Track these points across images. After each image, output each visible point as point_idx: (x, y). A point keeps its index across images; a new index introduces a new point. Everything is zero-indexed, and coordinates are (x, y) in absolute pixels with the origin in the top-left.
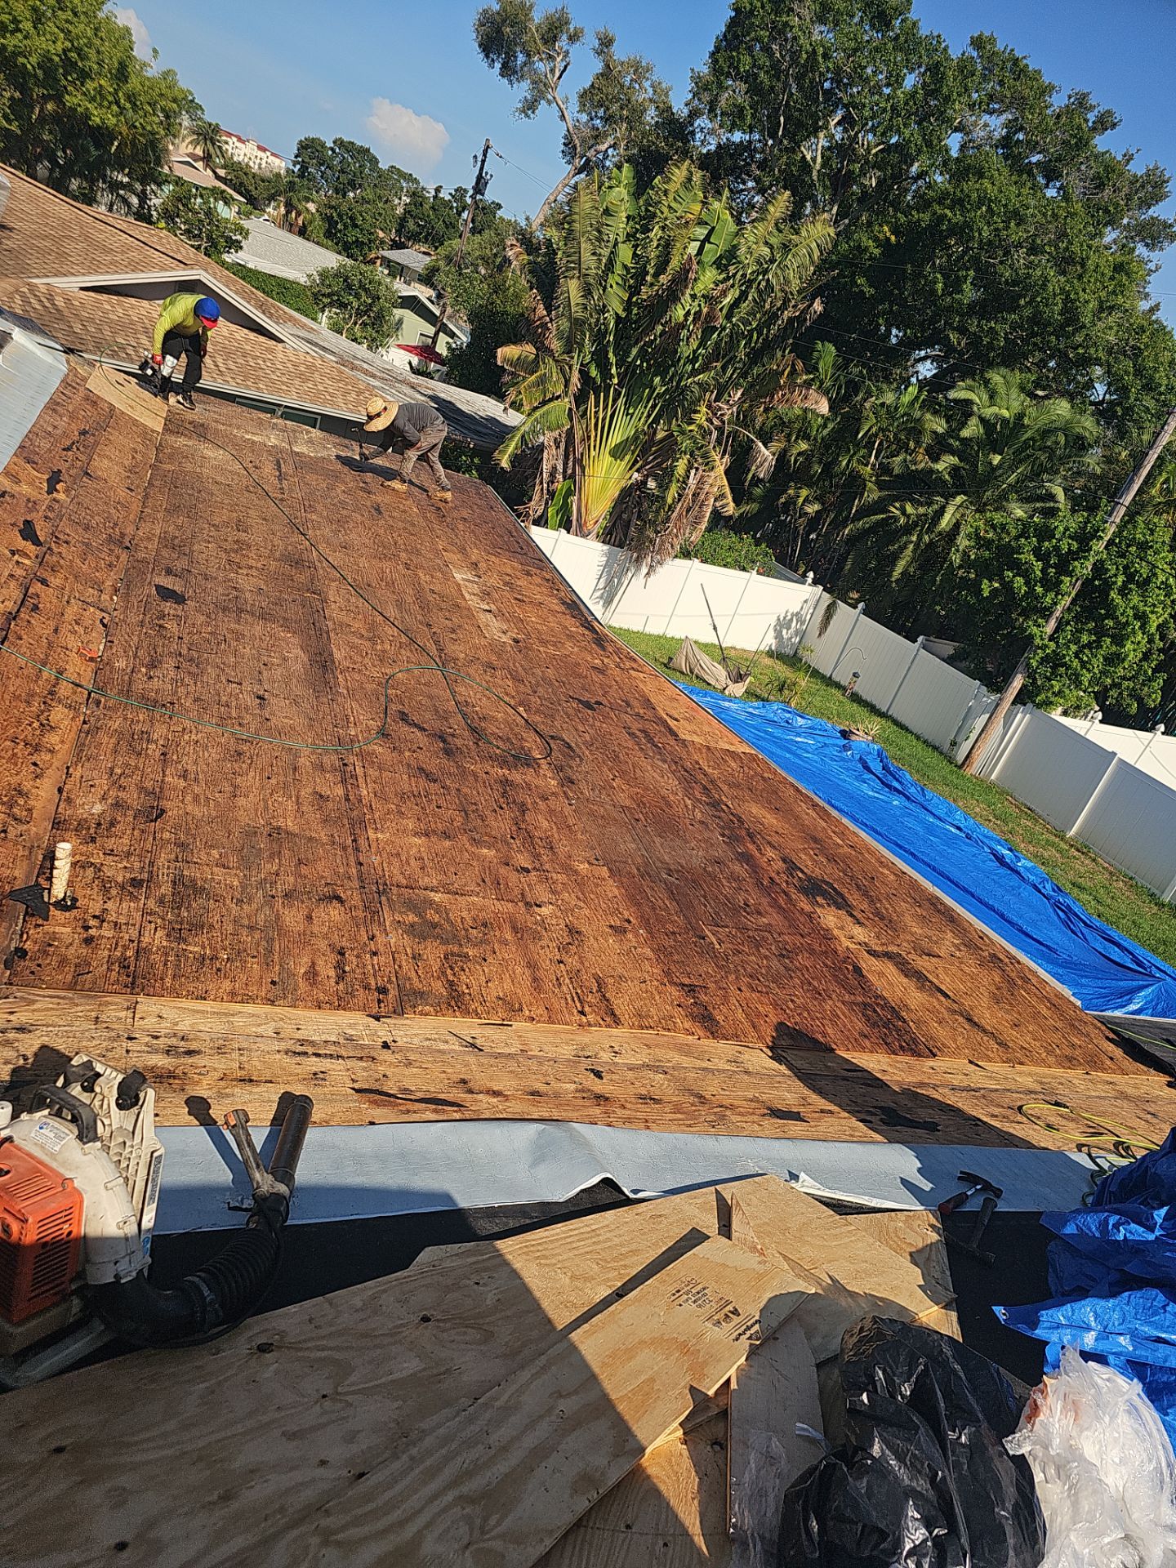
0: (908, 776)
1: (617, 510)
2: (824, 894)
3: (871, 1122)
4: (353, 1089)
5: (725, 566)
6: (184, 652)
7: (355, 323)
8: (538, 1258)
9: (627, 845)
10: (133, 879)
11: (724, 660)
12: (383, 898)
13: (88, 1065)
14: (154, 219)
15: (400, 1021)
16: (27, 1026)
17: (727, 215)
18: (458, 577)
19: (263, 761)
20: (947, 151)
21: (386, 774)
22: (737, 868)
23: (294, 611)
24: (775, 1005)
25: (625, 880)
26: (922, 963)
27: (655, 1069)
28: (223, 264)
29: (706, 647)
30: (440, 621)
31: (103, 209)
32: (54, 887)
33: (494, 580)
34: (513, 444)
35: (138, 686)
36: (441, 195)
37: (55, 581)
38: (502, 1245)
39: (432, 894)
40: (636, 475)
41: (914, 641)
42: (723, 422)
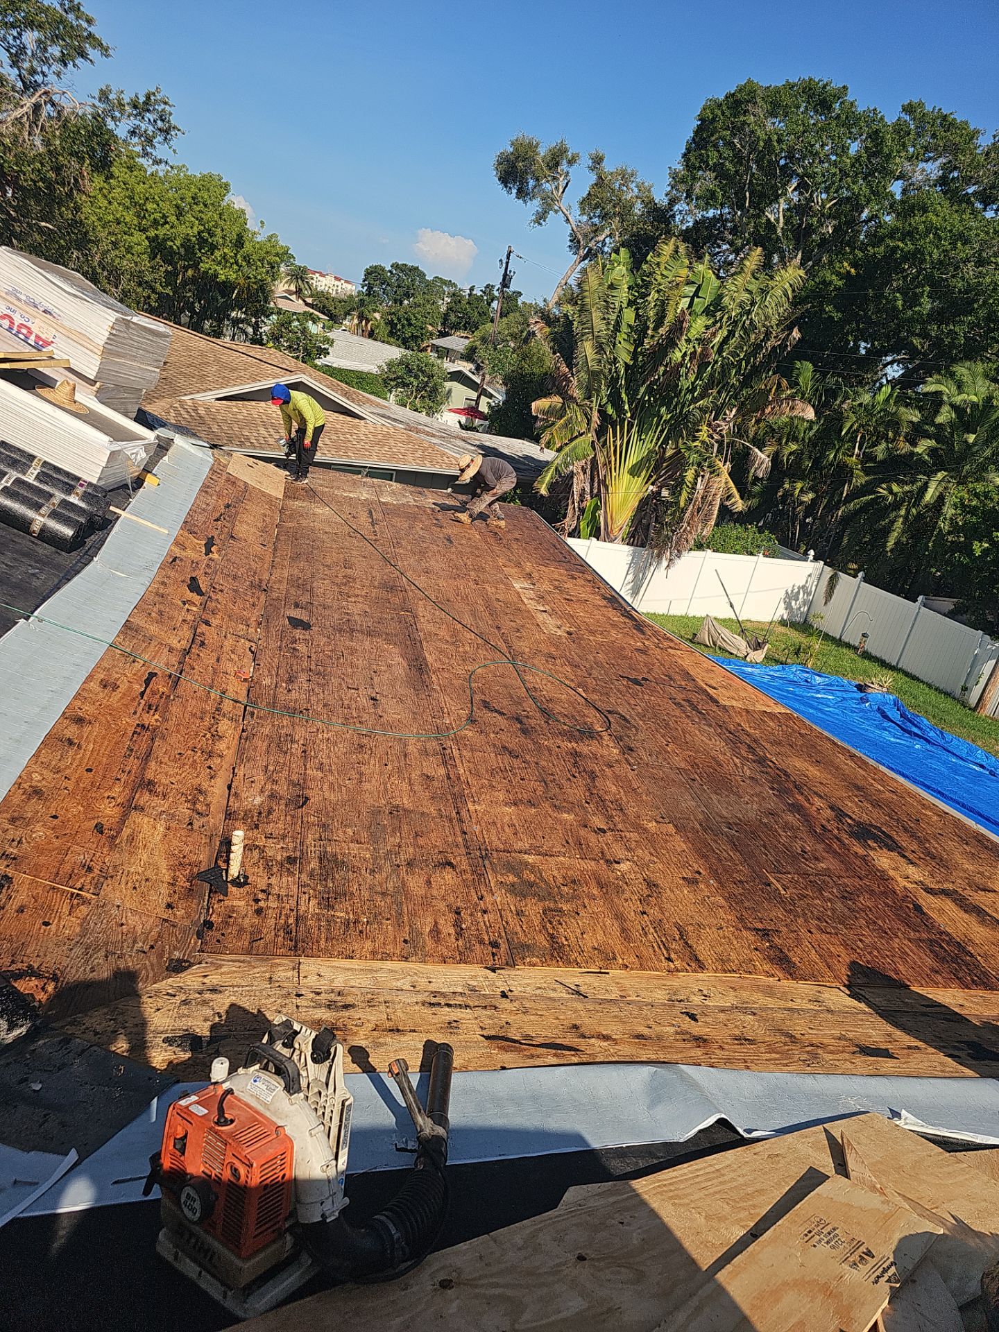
0: (926, 722)
1: (638, 517)
2: (875, 838)
3: (959, 1057)
4: (483, 1036)
5: (734, 553)
6: (313, 667)
7: (416, 398)
8: (671, 1198)
9: (688, 803)
10: (289, 857)
11: (743, 632)
12: (487, 862)
13: (287, 1024)
14: (265, 342)
15: (513, 972)
16: (218, 988)
17: (710, 274)
18: (517, 586)
19: (379, 752)
20: (892, 196)
21: (477, 754)
22: (790, 818)
23: (393, 627)
24: (846, 945)
25: (690, 835)
26: (979, 898)
27: (746, 1010)
28: (315, 367)
29: (725, 622)
30: (507, 624)
31: (228, 339)
32: (231, 867)
33: (546, 586)
34: (549, 475)
35: (281, 698)
36: (474, 293)
37: (215, 622)
38: (639, 1185)
39: (526, 856)
40: (651, 487)
41: (915, 601)
42: (722, 436)
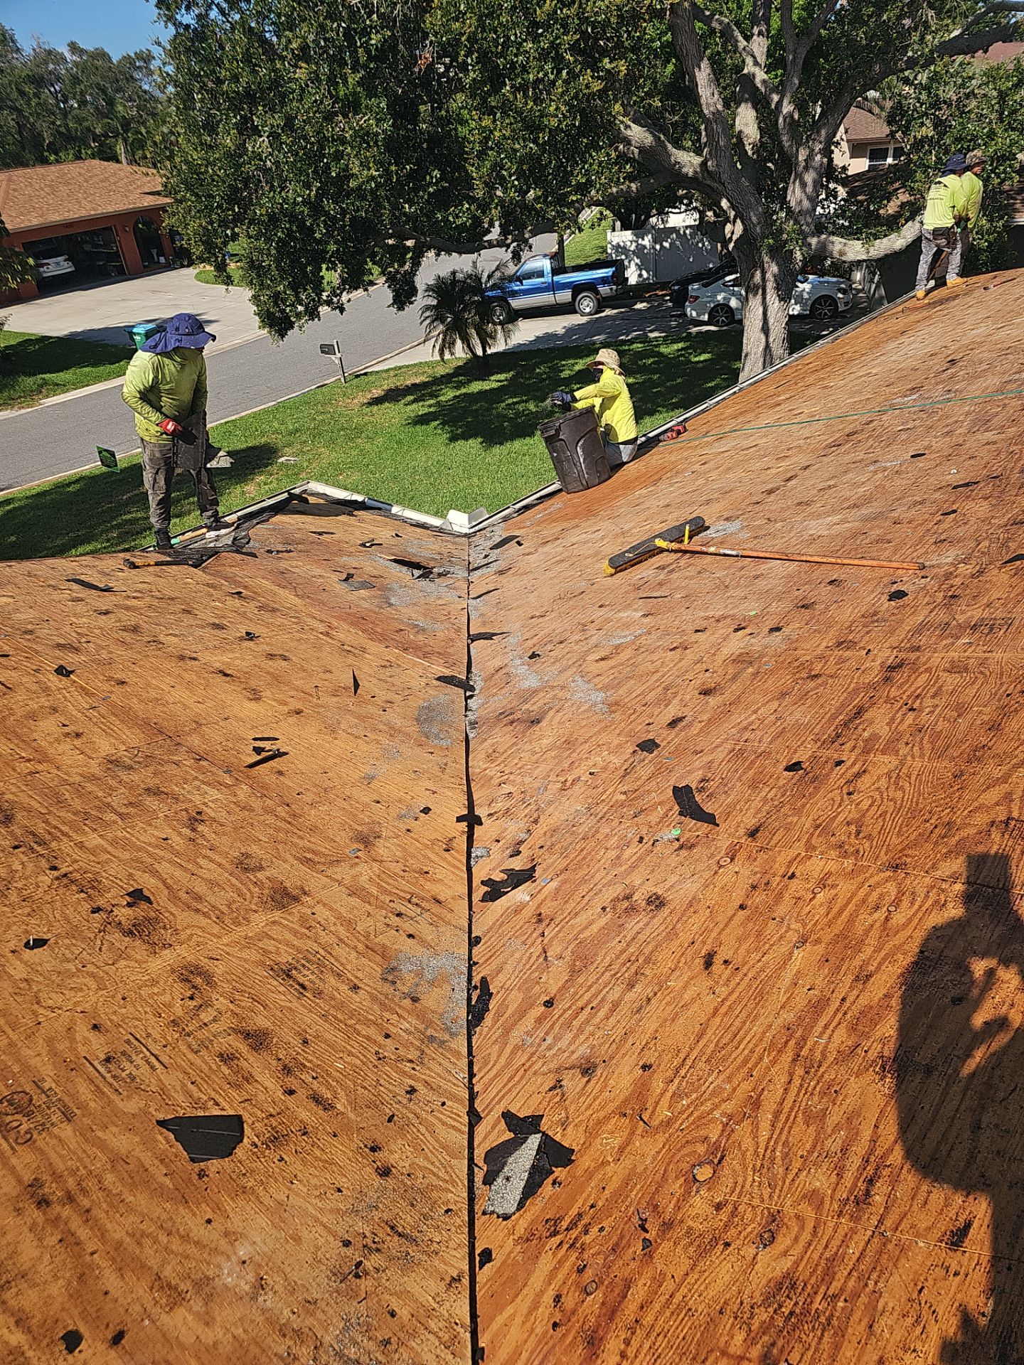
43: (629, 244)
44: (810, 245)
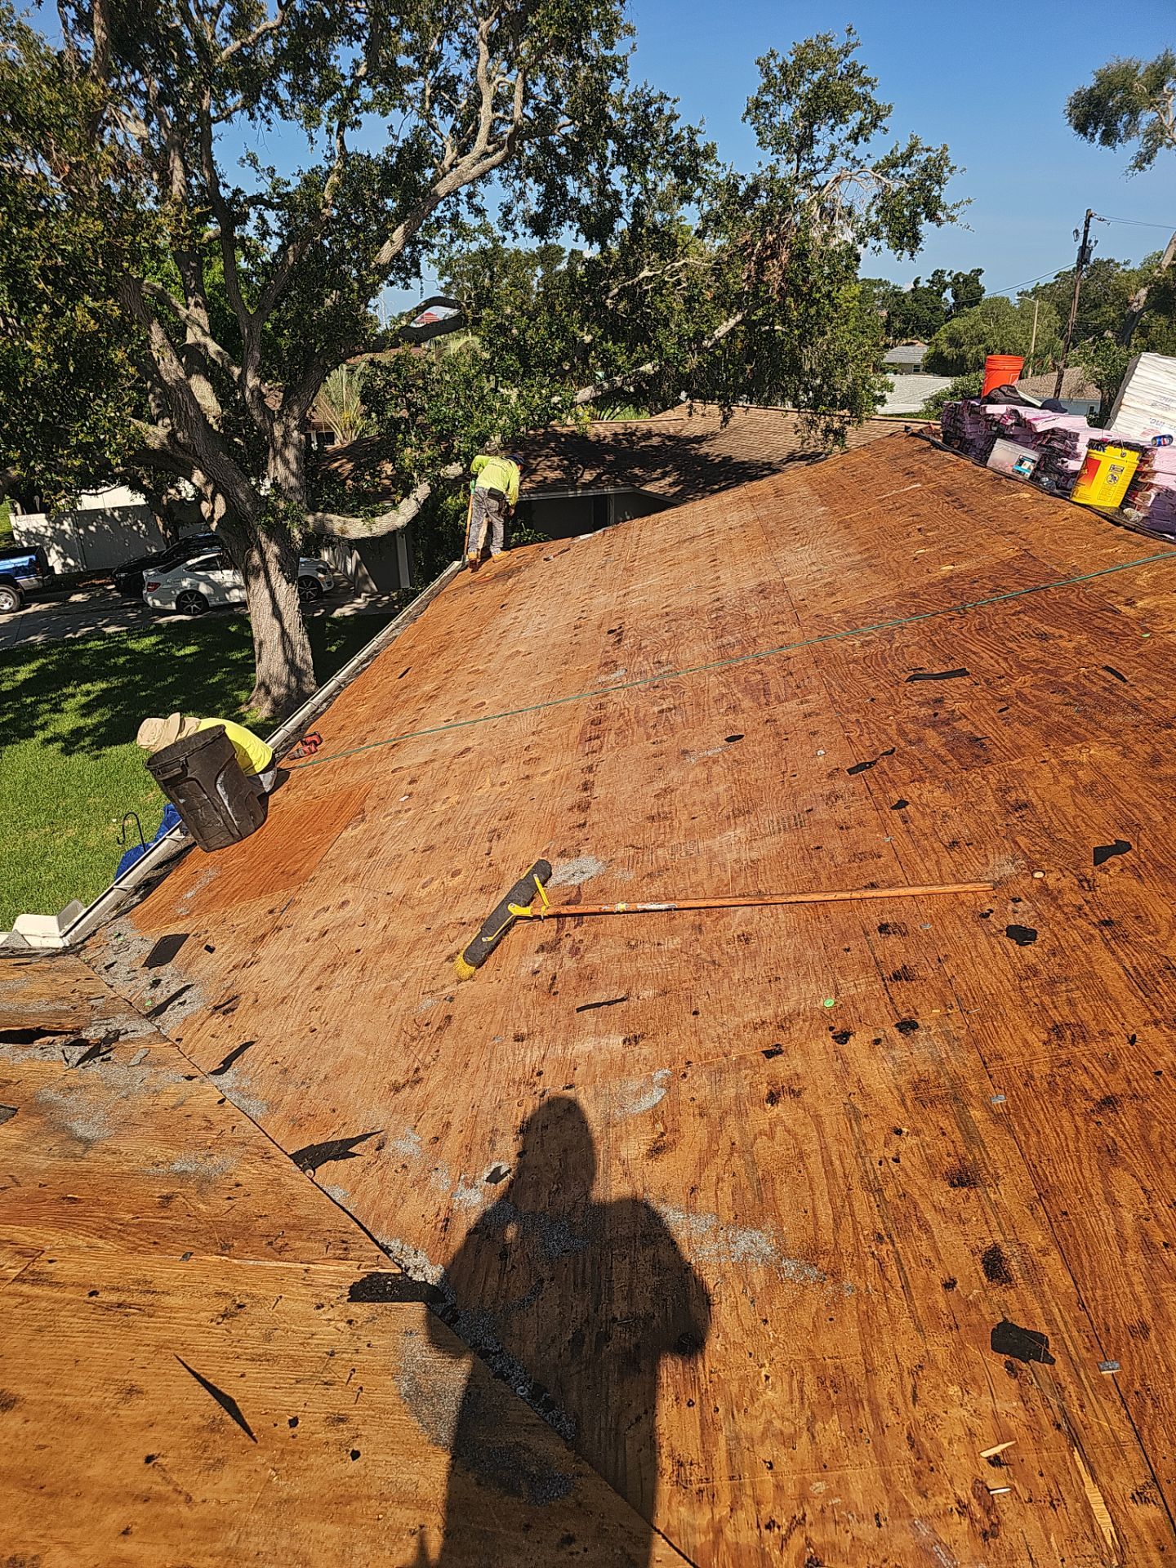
43: (43, 530)
44: (307, 523)
